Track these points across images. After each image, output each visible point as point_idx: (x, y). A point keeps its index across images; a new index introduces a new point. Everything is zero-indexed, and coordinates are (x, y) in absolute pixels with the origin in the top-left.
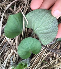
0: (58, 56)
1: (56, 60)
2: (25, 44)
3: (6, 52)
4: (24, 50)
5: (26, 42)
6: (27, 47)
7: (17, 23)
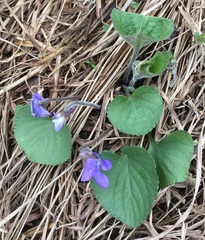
0: (56, 77)
1: (59, 65)
2: (145, 119)
3: (189, 94)
4: (147, 104)
5: (143, 123)
6: (141, 109)
7: (168, 164)
